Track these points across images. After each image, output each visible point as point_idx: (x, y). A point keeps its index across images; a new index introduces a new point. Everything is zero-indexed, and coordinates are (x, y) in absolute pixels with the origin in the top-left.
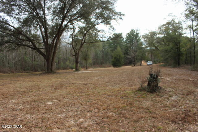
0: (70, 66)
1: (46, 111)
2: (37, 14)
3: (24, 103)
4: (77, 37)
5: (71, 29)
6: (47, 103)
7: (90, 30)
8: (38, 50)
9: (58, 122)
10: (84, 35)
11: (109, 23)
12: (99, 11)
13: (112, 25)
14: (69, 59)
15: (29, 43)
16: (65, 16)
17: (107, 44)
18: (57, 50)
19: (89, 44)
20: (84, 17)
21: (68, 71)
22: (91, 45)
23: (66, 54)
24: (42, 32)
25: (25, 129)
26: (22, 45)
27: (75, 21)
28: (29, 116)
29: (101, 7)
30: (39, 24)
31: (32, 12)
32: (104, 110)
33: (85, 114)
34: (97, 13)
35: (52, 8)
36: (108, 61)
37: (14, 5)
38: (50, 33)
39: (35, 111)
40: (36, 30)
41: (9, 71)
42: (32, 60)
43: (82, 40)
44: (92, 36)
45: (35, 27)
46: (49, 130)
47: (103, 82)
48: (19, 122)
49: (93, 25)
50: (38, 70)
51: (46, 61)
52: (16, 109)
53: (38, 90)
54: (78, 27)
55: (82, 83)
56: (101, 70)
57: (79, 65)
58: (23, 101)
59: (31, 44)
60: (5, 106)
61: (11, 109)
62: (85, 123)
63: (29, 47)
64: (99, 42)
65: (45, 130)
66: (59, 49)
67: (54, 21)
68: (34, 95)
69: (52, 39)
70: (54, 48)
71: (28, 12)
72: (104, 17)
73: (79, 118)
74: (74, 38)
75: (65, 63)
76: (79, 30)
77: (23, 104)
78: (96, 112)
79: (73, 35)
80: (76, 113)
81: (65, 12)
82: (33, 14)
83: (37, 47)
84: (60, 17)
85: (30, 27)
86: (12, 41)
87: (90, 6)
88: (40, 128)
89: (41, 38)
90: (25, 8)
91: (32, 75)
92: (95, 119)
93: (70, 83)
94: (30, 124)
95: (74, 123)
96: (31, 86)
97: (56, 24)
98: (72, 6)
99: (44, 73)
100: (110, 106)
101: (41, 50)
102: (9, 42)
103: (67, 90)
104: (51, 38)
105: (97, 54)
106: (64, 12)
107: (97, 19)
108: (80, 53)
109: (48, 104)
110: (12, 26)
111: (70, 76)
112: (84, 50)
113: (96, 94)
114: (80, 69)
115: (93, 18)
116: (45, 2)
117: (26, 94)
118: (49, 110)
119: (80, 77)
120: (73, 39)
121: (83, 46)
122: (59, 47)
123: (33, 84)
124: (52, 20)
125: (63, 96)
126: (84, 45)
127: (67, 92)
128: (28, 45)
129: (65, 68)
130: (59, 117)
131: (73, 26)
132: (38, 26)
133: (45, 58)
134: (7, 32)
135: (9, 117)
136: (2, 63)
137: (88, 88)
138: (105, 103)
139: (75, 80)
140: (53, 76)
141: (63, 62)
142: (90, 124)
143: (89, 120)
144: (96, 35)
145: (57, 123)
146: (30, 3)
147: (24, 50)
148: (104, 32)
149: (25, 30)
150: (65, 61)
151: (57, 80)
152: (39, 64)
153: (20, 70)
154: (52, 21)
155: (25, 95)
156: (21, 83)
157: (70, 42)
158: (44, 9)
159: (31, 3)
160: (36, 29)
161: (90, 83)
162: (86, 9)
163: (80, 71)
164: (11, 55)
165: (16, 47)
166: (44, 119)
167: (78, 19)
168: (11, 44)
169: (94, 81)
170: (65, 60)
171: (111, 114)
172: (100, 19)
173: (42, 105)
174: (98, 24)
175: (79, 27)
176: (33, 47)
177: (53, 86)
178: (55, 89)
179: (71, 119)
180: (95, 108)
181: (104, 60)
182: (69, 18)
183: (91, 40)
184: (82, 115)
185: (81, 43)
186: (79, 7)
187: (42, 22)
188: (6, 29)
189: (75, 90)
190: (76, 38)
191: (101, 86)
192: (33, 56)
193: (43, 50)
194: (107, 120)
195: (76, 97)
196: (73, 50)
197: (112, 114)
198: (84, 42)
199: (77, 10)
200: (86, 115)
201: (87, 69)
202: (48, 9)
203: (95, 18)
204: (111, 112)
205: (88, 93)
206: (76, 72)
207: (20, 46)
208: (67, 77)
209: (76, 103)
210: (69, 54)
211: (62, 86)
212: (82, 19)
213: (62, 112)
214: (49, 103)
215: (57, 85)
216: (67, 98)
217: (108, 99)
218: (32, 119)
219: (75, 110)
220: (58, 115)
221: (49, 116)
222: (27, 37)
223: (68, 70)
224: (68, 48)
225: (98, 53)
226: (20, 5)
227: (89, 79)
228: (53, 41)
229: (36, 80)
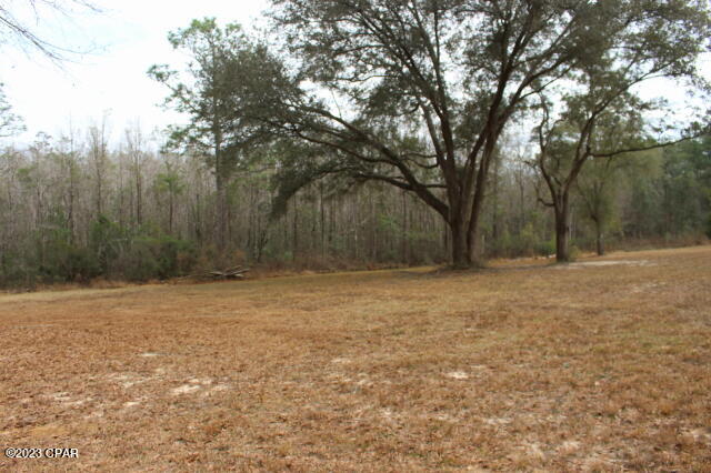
0: (539, 243)
1: (443, 403)
2: (414, 69)
3: (373, 370)
4: (560, 136)
5: (535, 107)
6: (450, 375)
7: (606, 105)
8: (422, 191)
9: (485, 444)
10: (584, 125)
11: (688, 67)
12: (643, 26)
13: (699, 73)
14: (533, 219)
15: (393, 170)
16: (511, 62)
17: (684, 154)
18: (487, 188)
19: (605, 160)
20: (580, 58)
21: (528, 260)
22: (613, 164)
23: (522, 199)
24: (431, 128)
25: (373, 453)
26: (370, 176)
27: (550, 78)
28: (387, 413)
29: (650, 12)
30: (421, 103)
31: (397, 64)
32: (665, 414)
33: (586, 424)
34: (632, 34)
35: (463, 44)
36: (690, 221)
37: (341, 51)
38: (460, 130)
39: (409, 399)
40: (413, 124)
41: (332, 262)
42: (404, 226)
43: (579, 146)
44: (619, 126)
45: (410, 115)
46: (451, 469)
47: (667, 303)
48: (355, 429)
49: (620, 84)
50: (422, 260)
51: (448, 227)
52: (349, 387)
53: (421, 329)
54: (560, 97)
55: (579, 306)
56: (659, 258)
57: (568, 239)
58: (371, 364)
59: (397, 172)
60: (316, 374)
61: (334, 386)
62: (583, 457)
63: (392, 181)
64: (645, 149)
65: (439, 465)
66: (496, 183)
67: (473, 86)
68: (407, 346)
69: (468, 150)
70: (475, 183)
71: (385, 65)
72: (665, 46)
73: (563, 437)
74: (547, 139)
75: (518, 233)
76: (566, 109)
77: (370, 373)
78: (630, 422)
79: (543, 129)
80: (550, 418)
81: (510, 50)
82: (400, 70)
83: (418, 180)
84: (492, 70)
85: (394, 114)
86: (338, 167)
87: (602, 14)
88: (421, 456)
89: (432, 150)
90: (374, 56)
91: (404, 275)
92: (623, 447)
93: (533, 308)
94: (390, 442)
95: (541, 454)
96: (399, 315)
97: (482, 96)
98: (533, 25)
99: (442, 271)
100: (690, 402)
101: (431, 190)
102: (330, 171)
103: (523, 332)
104: (463, 146)
105: (643, 194)
106: (505, 51)
107: (636, 60)
108: (573, 197)
109: (453, 379)
110: (337, 119)
111: (535, 280)
112: (589, 181)
113: (634, 350)
114: (572, 256)
115: (617, 59)
116: (436, 24)
117: (383, 341)
118: (454, 398)
119: (573, 284)
120: (544, 143)
121: (583, 168)
122: (495, 175)
123: (406, 307)
124: (466, 84)
125: (506, 351)
126: (585, 162)
127: (522, 339)
128: (390, 175)
129: (518, 252)
130: (487, 427)
131: (543, 98)
132: (420, 109)
133: (446, 219)
134: (324, 137)
135: (329, 412)
136: (311, 238)
137: (600, 328)
138: (671, 388)
139: (556, 295)
140: (473, 281)
141: (510, 230)
142: (605, 466)
143: (599, 448)
144: (635, 123)
145: (479, 446)
146: (388, 37)
147: (376, 194)
148: (664, 108)
149: (377, 129)
150: (517, 227)
151: (486, 294)
152: (426, 241)
153: (367, 262)
154: (467, 87)
155: (379, 344)
156: (367, 304)
157: (533, 157)
158: (435, 49)
159: (393, 37)
160: (414, 120)
161: (610, 309)
162: (587, 28)
163: (573, 261)
164: (337, 213)
165: (350, 185)
166: (435, 429)
167: (561, 67)
168: (335, 178)
169: (627, 299)
170: (518, 223)
171: (695, 434)
172: (648, 57)
173: (432, 381)
174: (640, 79)
175: (563, 99)
176: (407, 182)
177: (472, 315)
178: (479, 326)
179: (529, 437)
180: (628, 402)
181: (673, 218)
182: (524, 71)
183: (614, 142)
184: (575, 426)
185: (574, 157)
186: (560, 24)
187: (430, 95)
188: (322, 128)
189: (551, 333)
190: (555, 138)
191: (658, 321)
192: (408, 212)
193: (438, 189)
194: (676, 458)
195: (556, 357)
196: (545, 185)
197: (702, 437)
198: (588, 152)
199: (554, 38)
200: (589, 427)
201: (600, 253)
202: (449, 46)
203: (628, 57)
204: (697, 426)
205: (602, 346)
206: (559, 267)
207: (362, 182)
208: (524, 286)
209: (553, 381)
210: (530, 200)
211: (505, 317)
212: (573, 66)
213: (498, 411)
214: (456, 375)
215: (488, 312)
216: (522, 362)
217: (684, 371)
218: (396, 426)
219: (548, 407)
220: (484, 420)
221: (453, 420)
222: (385, 151)
223: (530, 259)
224: (527, 178)
225: (646, 193)
226: (359, 48)
227: (607, 290)
228: (472, 157)
229: (414, 294)
